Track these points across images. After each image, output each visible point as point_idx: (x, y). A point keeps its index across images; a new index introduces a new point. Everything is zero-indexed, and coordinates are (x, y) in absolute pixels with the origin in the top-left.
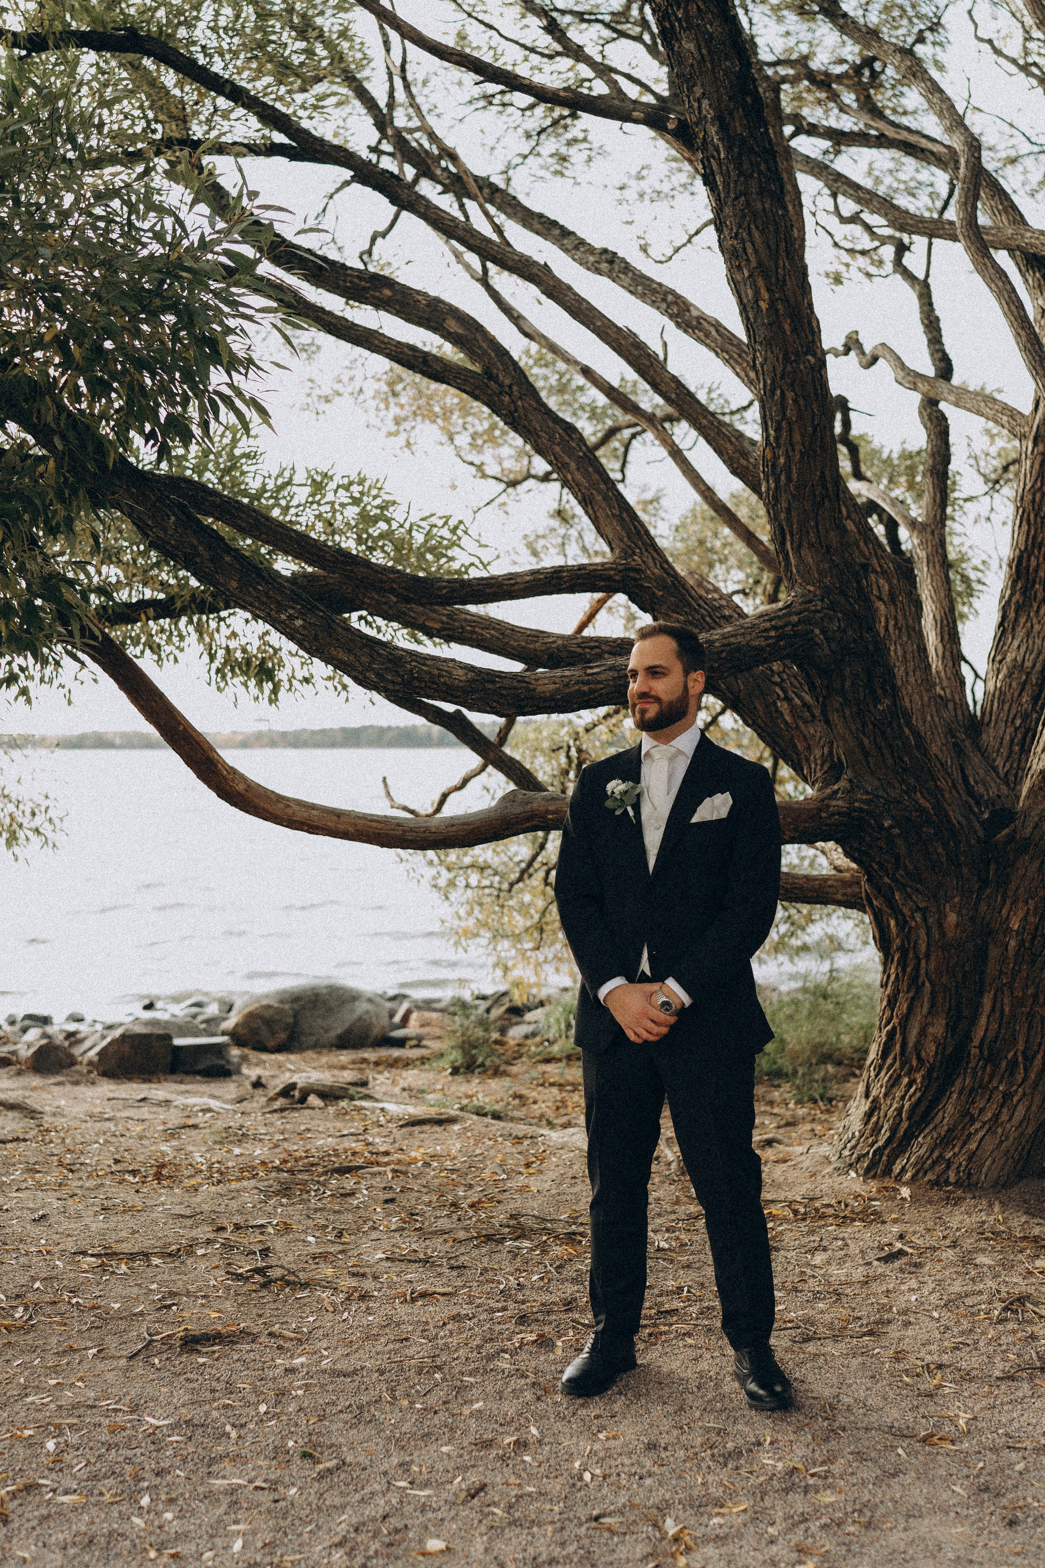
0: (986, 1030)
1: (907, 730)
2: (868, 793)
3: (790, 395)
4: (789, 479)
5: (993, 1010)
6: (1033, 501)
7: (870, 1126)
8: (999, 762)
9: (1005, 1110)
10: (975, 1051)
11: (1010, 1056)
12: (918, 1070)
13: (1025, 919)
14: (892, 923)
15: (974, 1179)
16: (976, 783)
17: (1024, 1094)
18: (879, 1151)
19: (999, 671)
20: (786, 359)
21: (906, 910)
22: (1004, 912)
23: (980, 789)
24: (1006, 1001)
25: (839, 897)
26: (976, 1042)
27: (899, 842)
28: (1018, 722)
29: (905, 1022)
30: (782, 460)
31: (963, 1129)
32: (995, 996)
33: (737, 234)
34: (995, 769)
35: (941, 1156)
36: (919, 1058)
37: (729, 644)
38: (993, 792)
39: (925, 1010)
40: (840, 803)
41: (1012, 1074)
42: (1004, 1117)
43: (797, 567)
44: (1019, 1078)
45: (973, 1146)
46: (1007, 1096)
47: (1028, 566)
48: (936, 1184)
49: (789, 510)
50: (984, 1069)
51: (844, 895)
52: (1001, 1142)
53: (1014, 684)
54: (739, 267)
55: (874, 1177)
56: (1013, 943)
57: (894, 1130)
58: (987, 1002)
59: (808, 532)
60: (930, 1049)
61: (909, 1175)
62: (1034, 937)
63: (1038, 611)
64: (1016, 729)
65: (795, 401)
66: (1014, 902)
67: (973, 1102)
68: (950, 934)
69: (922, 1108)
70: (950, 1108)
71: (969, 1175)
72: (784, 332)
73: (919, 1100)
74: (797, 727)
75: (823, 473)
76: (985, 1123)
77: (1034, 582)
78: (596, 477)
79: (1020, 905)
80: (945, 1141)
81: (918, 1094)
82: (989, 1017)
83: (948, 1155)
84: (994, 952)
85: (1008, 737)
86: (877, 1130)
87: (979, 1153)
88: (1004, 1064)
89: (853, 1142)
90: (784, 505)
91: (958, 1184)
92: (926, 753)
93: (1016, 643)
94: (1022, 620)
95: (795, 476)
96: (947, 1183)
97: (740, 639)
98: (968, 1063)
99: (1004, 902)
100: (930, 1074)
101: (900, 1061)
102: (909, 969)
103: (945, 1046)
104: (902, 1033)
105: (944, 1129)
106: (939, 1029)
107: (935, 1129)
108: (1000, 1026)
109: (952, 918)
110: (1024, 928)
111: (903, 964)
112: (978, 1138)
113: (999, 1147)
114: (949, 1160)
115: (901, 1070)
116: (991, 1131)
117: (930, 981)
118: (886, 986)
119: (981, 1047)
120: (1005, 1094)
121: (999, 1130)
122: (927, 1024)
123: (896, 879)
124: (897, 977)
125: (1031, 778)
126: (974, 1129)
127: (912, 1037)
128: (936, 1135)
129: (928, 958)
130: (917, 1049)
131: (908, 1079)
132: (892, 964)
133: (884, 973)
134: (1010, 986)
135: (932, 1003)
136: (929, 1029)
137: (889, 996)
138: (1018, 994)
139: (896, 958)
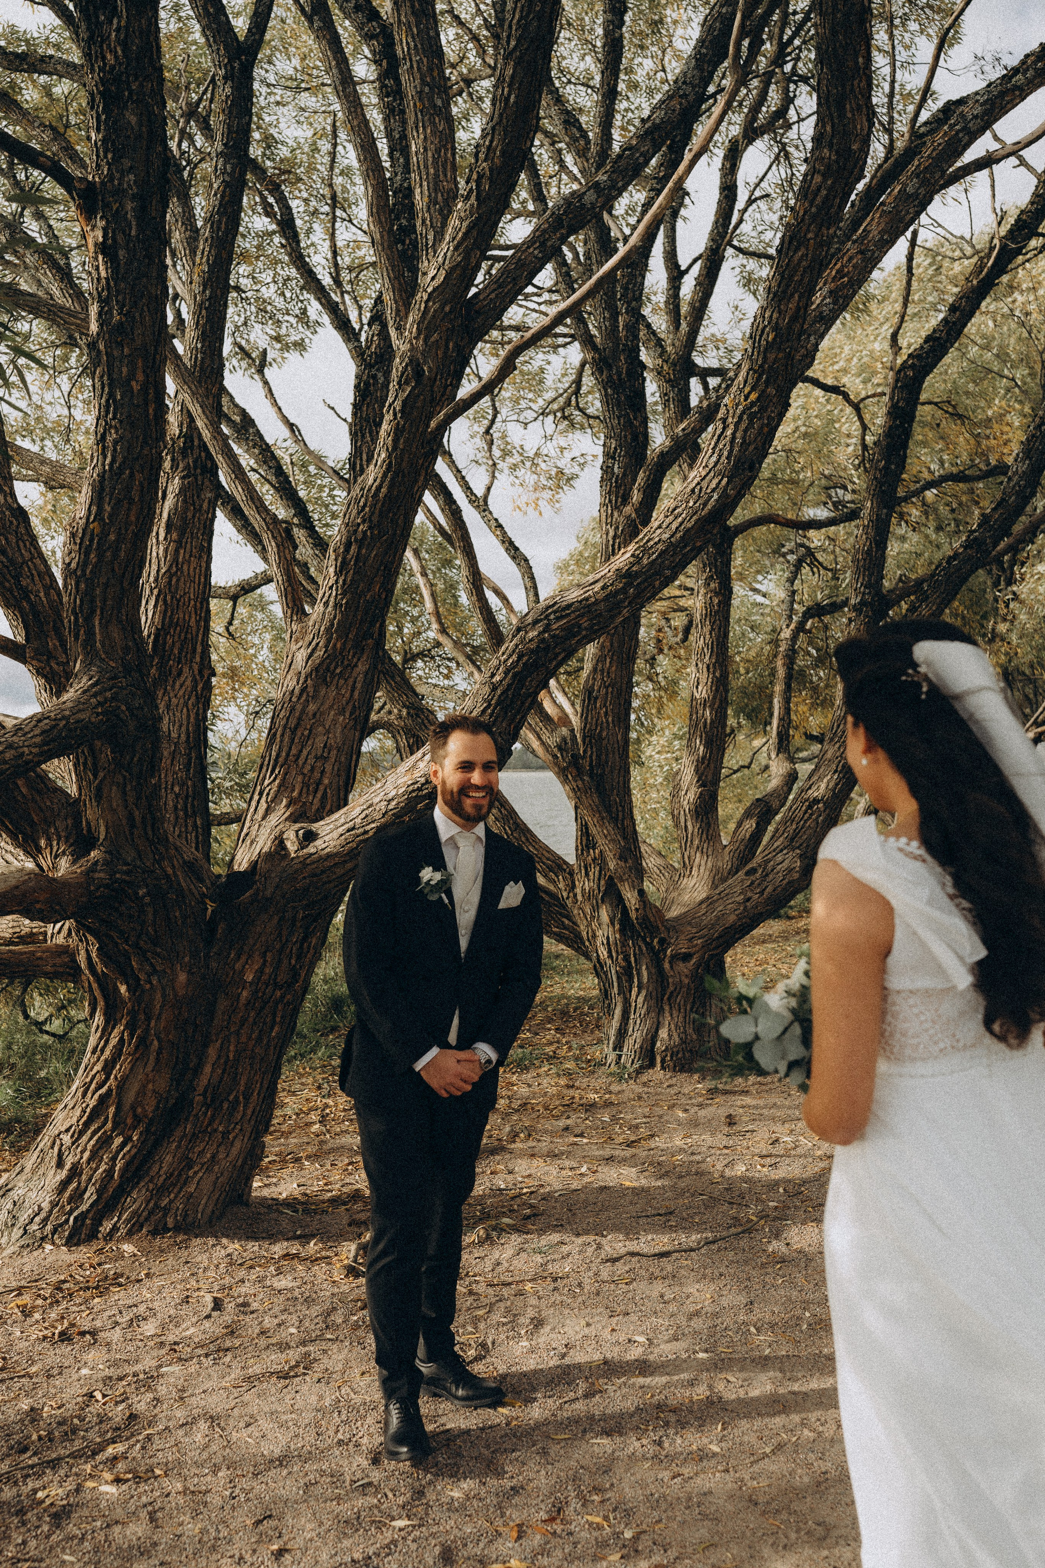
0: (211, 1076)
2: (127, 864)
3: (138, 476)
4: (115, 556)
5: (218, 1058)
6: (170, 583)
7: (67, 1194)
9: (223, 1147)
10: (198, 1098)
11: (231, 1098)
12: (135, 1128)
13: (261, 971)
14: (123, 989)
15: (190, 1219)
17: (240, 1131)
18: (83, 1216)
20: (145, 442)
21: (142, 976)
22: (238, 966)
24: (232, 1048)
25: (49, 968)
26: (201, 1089)
27: (150, 910)
28: (177, 789)
29: (122, 1085)
30: (112, 537)
31: (180, 1175)
32: (223, 1044)
33: (129, 312)
35: (156, 1206)
36: (135, 1116)
39: (149, 1068)
40: (102, 875)
41: (231, 1115)
42: (221, 1156)
44: (238, 1116)
45: (190, 1189)
46: (225, 1134)
47: (165, 643)
48: (154, 1233)
50: (205, 1114)
51: (54, 965)
52: (217, 1178)
54: (120, 345)
55: (77, 1244)
56: (245, 993)
57: (100, 1192)
58: (212, 1052)
60: (150, 1106)
61: (123, 1231)
62: (267, 986)
63: (173, 686)
64: (177, 796)
65: (141, 483)
66: (250, 956)
67: (193, 1147)
68: (181, 992)
69: (135, 1163)
70: (169, 1158)
71: (186, 1215)
72: (147, 416)
73: (133, 1156)
74: (34, 800)
76: (203, 1165)
79: (256, 957)
80: (162, 1191)
81: (134, 1151)
82: (214, 1065)
83: (165, 1202)
84: (222, 1004)
86: (77, 1196)
87: (195, 1193)
88: (225, 1107)
89: (43, 1215)
91: (177, 1229)
96: (166, 1230)
98: (190, 1111)
99: (239, 957)
100: (147, 1131)
101: (114, 1122)
102: (139, 1032)
103: (167, 1099)
104: (118, 1094)
105: (162, 1179)
106: (162, 1083)
107: (151, 1181)
108: (224, 1072)
109: (182, 977)
110: (259, 979)
111: (131, 1027)
112: (196, 1180)
113: (215, 1183)
114: (165, 1208)
115: (113, 1131)
116: (209, 1170)
117: (159, 1039)
118: (102, 1051)
119: (204, 1094)
120: (223, 1133)
121: (216, 1168)
122: (148, 1082)
123: (136, 946)
124: (122, 1040)
125: (252, 843)
126: (191, 1173)
127: (130, 1097)
128: (151, 1186)
129: (159, 1018)
130: (133, 1108)
131: (121, 1139)
132: (113, 1028)
133: (101, 1038)
134: (238, 1033)
135: (158, 1060)
136: (150, 1086)
137: (106, 1060)
138: (243, 1039)
139: (124, 1021)
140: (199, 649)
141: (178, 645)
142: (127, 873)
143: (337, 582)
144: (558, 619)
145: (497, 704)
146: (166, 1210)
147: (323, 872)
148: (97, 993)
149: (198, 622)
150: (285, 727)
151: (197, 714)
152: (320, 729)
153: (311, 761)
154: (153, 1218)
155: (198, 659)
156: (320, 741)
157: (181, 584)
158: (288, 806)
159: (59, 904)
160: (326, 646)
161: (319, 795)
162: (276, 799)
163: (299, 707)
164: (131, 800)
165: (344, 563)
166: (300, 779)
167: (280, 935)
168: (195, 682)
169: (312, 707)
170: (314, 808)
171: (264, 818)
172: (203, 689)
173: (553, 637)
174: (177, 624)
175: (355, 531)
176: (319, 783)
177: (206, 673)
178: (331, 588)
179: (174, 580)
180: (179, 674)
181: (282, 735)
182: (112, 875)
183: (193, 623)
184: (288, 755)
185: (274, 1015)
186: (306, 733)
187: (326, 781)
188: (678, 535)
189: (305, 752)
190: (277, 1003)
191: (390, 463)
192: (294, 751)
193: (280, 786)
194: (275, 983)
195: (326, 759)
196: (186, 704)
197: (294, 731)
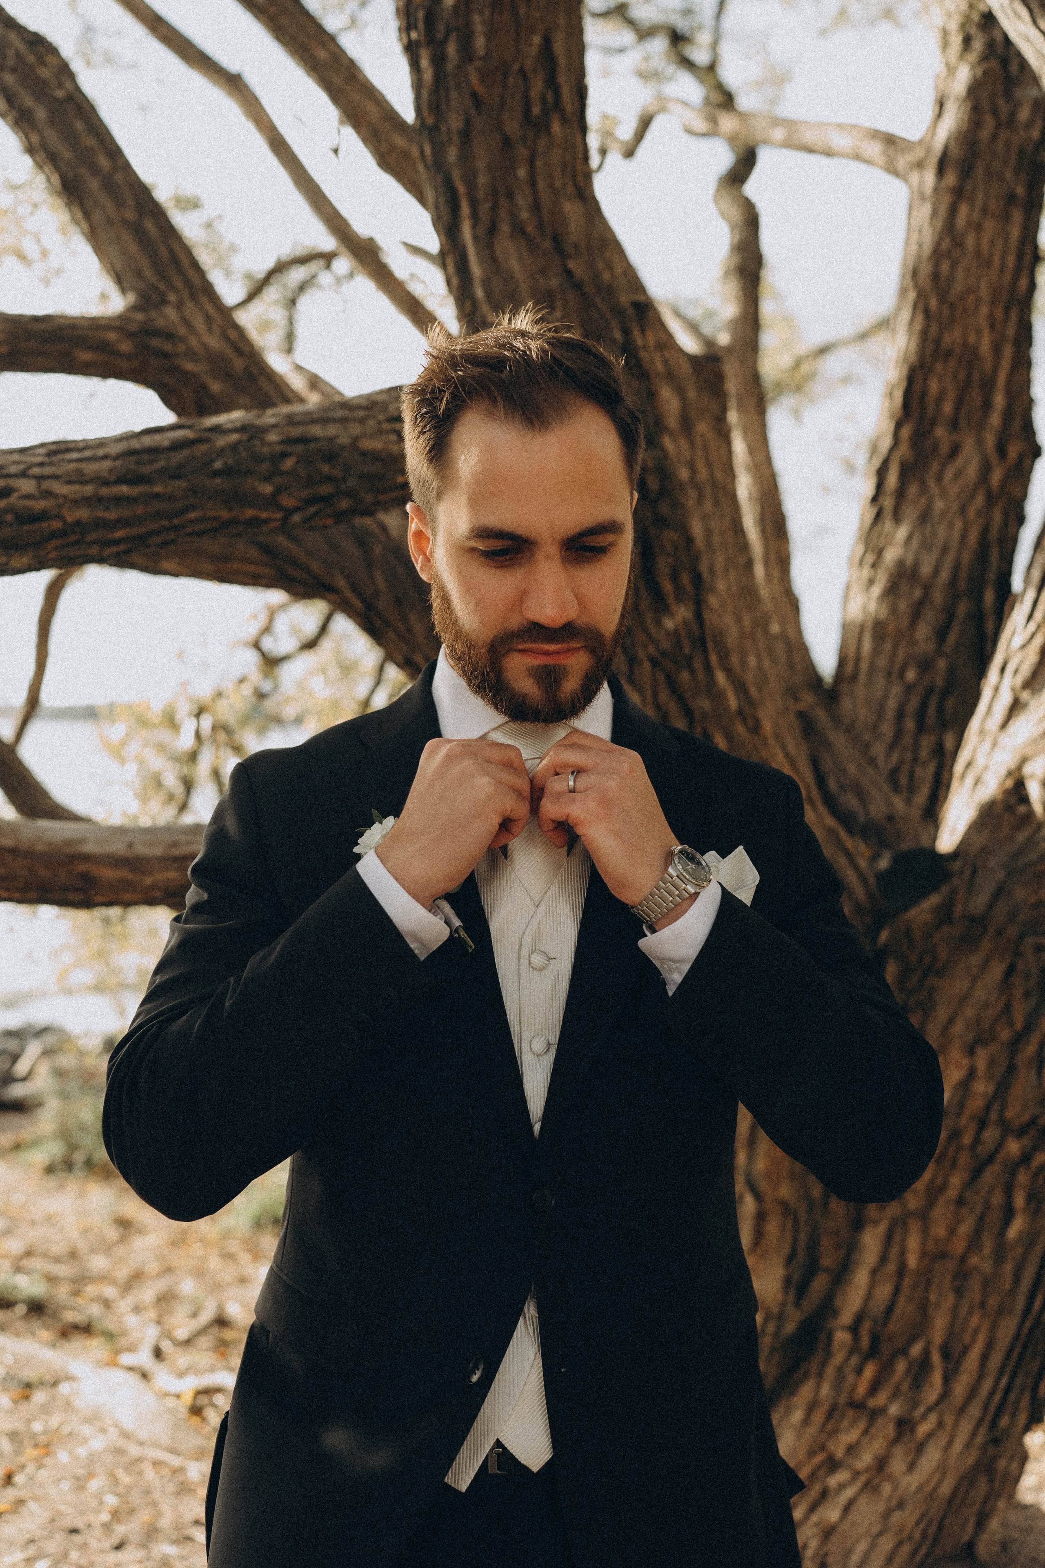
0: (869, 1296)
1: (721, 678)
5: (883, 1259)
8: (879, 749)
10: (842, 1337)
11: (916, 1350)
16: (843, 788)
17: (940, 1424)
19: (871, 582)
23: (850, 801)
26: (846, 1317)
34: (872, 761)
37: (304, 440)
38: (877, 809)
42: (897, 1465)
43: (486, 283)
44: (932, 1394)
45: (832, 1513)
46: (905, 1425)
47: (924, 394)
49: (466, 135)
50: (859, 1371)
53: (903, 606)
59: (510, 195)
62: (982, 1124)
64: (909, 689)
67: (835, 1432)
75: (547, 41)
77: (933, 423)
78: (90, 141)
85: (892, 704)
87: (844, 1527)
88: (901, 1366)
90: (455, 122)
92: (756, 728)
93: (902, 533)
94: (912, 490)
95: (480, 42)
97: (332, 430)
98: (828, 1354)
108: (897, 1291)
116: (870, 1487)
119: (854, 1329)
121: (887, 1489)
126: (833, 1481)
134: (924, 1216)
138: (939, 1231)
140: (999, 400)
141: (951, 395)
149: (997, 349)
151: (985, 531)
155: (995, 419)
157: (960, 274)
168: (986, 469)
172: (1005, 481)
174: (949, 354)
177: (1013, 451)
179: (945, 267)
180: (955, 451)
183: (985, 346)
185: (1009, 1190)
190: (1014, 1167)
194: (1002, 1122)
196: (963, 509)
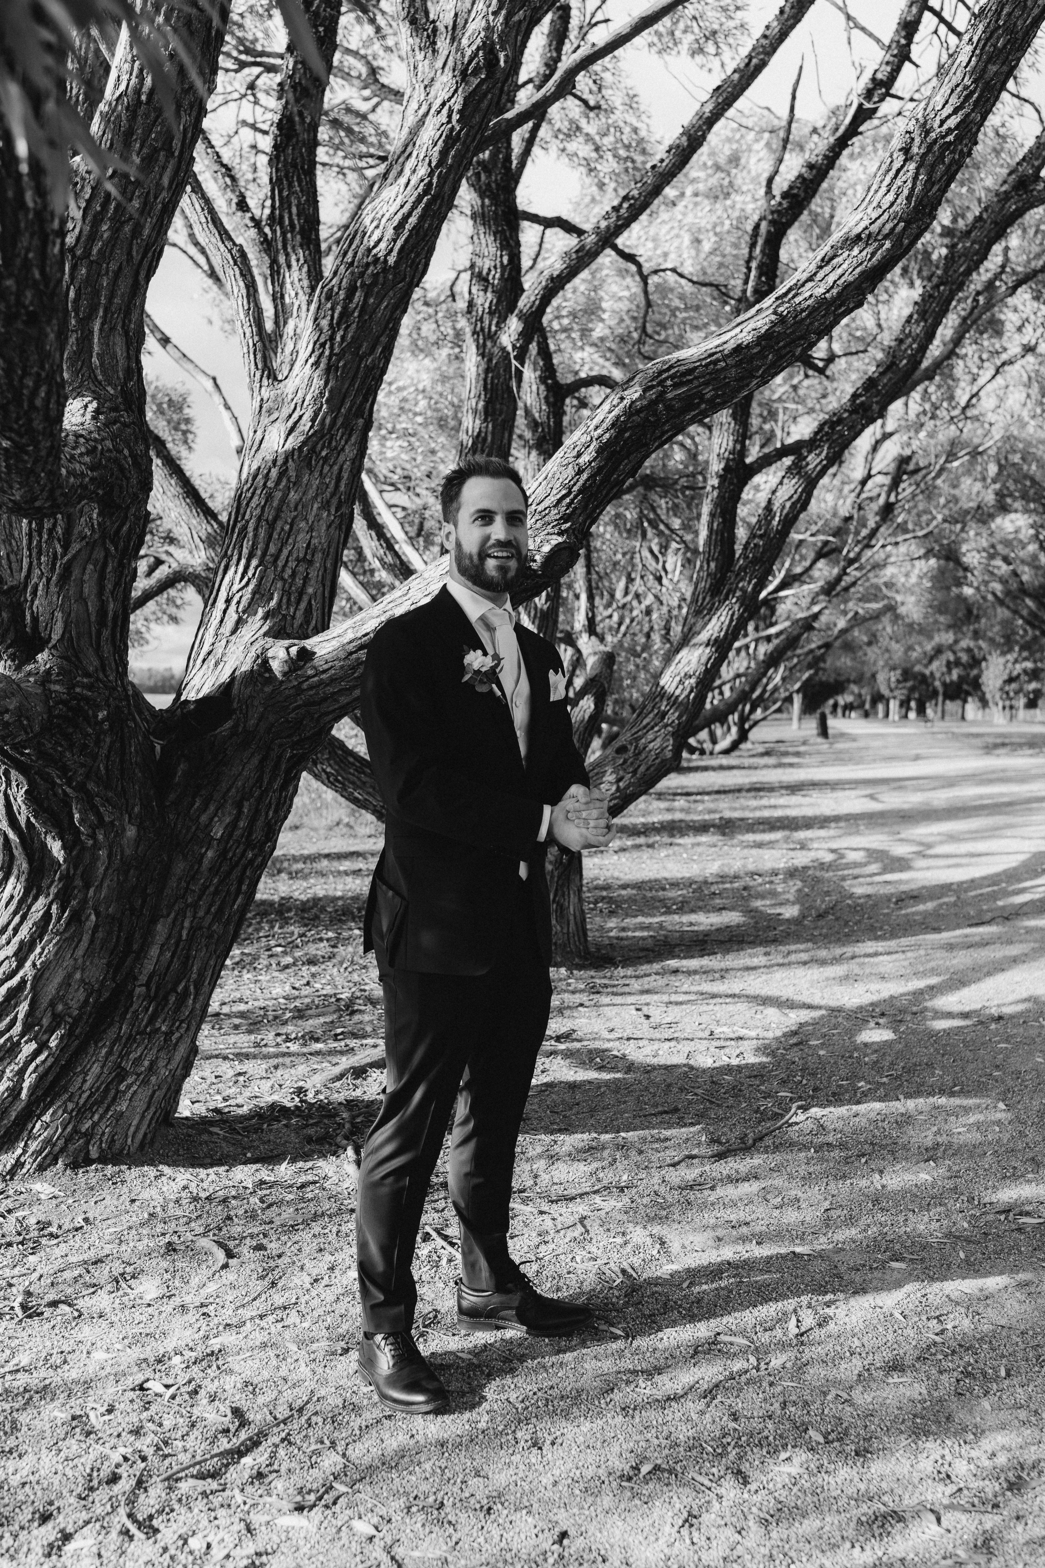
2: (87, 675)
9: (163, 1054)
12: (52, 1031)
13: (232, 826)
14: (55, 846)
15: (118, 1145)
21: (84, 830)
22: (204, 818)
24: (187, 924)
27: (107, 740)
29: (41, 973)
31: (107, 1090)
32: (175, 919)
35: (75, 1131)
36: (55, 1014)
39: (80, 952)
40: (57, 687)
41: (177, 1010)
48: (74, 1166)
52: (154, 1092)
56: (210, 854)
58: (161, 929)
60: (75, 1001)
61: (30, 1166)
66: (220, 807)
68: (128, 852)
69: (50, 1078)
70: (96, 1069)
71: (113, 1141)
73: (51, 1067)
76: (138, 1075)
79: (228, 807)
80: (81, 1113)
81: (51, 1060)
82: (162, 945)
83: (87, 1126)
84: (180, 868)
91: (103, 1160)
96: (91, 1161)
99: (205, 808)
100: (70, 1034)
101: (25, 1024)
102: (74, 903)
103: (99, 992)
104: (33, 987)
105: (85, 1096)
106: (95, 972)
107: (70, 1099)
109: (131, 832)
110: (230, 835)
111: (63, 899)
112: (129, 1095)
113: (152, 1096)
114: (85, 1134)
115: (22, 1035)
117: (98, 915)
118: (16, 930)
120: (166, 1034)
122: (75, 969)
123: (81, 788)
124: (47, 916)
125: (217, 664)
127: (51, 989)
128: (70, 1106)
129: (100, 886)
130: (52, 1004)
131: (33, 1046)
132: (36, 899)
133: (15, 913)
135: (92, 941)
136: (78, 976)
137: (22, 942)
139: (53, 890)
142: (90, 687)
143: (332, 338)
144: (676, 386)
145: (580, 492)
146: (88, 1136)
147: (325, 699)
148: (18, 852)
150: (259, 519)
152: (303, 524)
153: (292, 564)
154: (71, 1148)
156: (302, 540)
158: (265, 618)
159: (28, 719)
160: (313, 420)
161: (303, 605)
162: (250, 609)
163: (278, 495)
164: (109, 586)
165: (345, 314)
166: (279, 585)
167: (260, 779)
169: (293, 496)
170: (297, 623)
171: (234, 632)
173: (669, 408)
175: (362, 275)
176: (301, 593)
178: (323, 345)
181: (256, 529)
182: (71, 687)
184: (264, 554)
186: (287, 527)
187: (310, 590)
188: (835, 291)
189: (285, 552)
191: (430, 184)
192: (272, 549)
193: (254, 593)
195: (311, 563)
197: (272, 526)
